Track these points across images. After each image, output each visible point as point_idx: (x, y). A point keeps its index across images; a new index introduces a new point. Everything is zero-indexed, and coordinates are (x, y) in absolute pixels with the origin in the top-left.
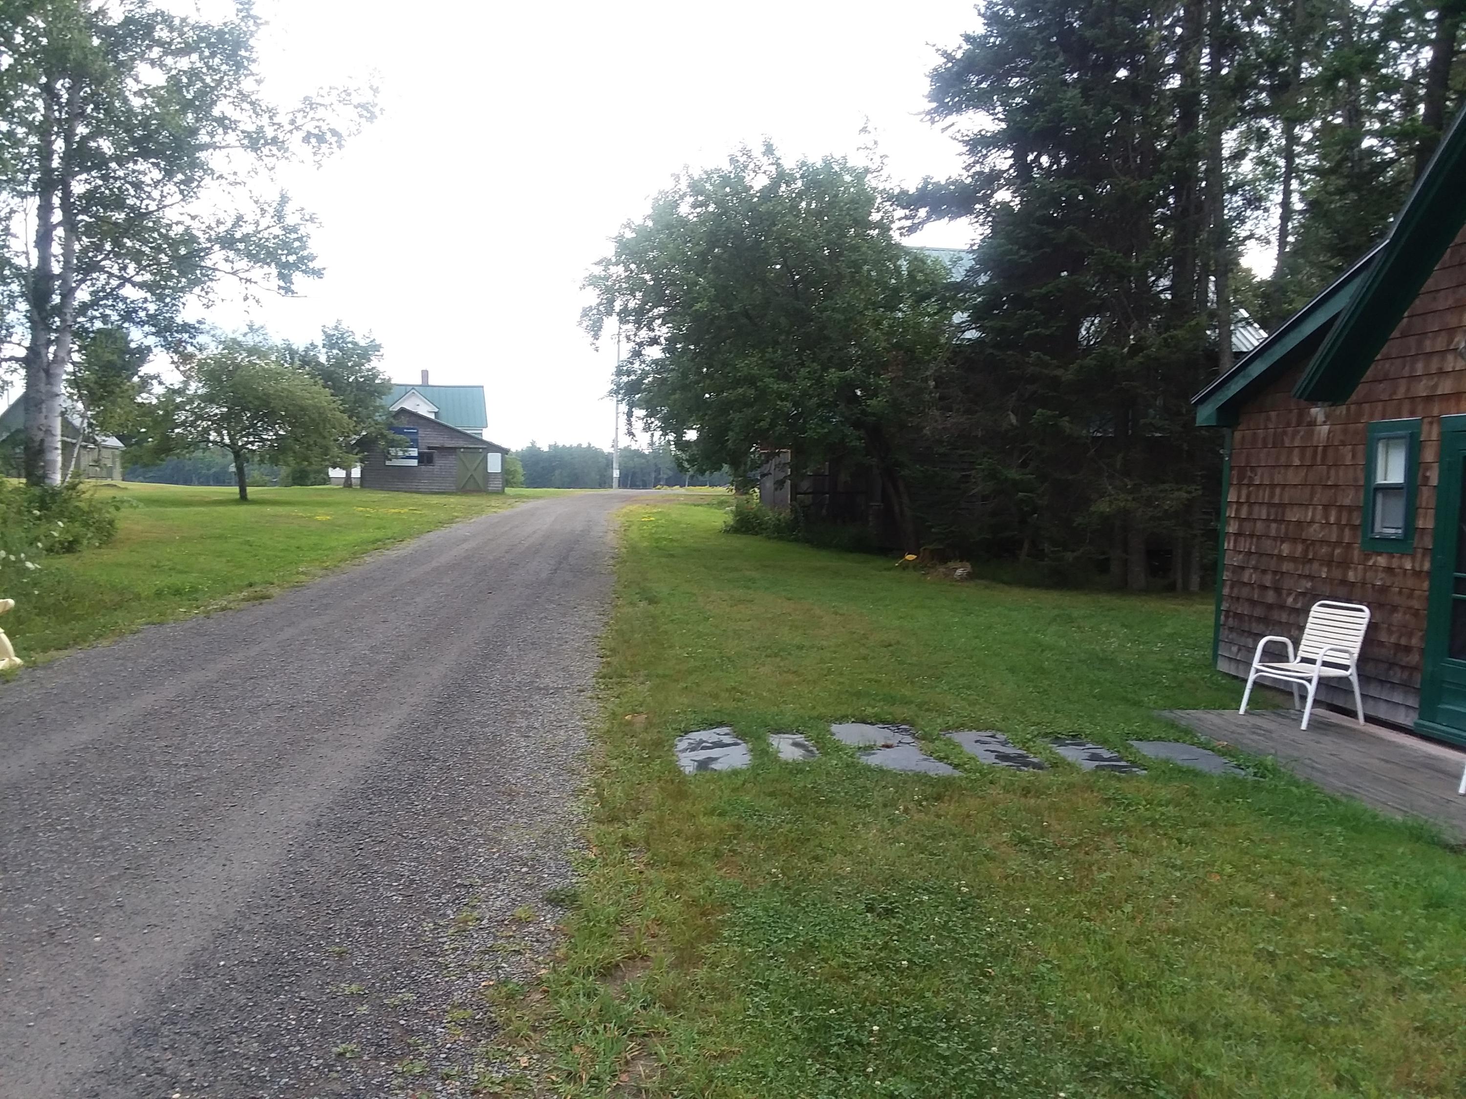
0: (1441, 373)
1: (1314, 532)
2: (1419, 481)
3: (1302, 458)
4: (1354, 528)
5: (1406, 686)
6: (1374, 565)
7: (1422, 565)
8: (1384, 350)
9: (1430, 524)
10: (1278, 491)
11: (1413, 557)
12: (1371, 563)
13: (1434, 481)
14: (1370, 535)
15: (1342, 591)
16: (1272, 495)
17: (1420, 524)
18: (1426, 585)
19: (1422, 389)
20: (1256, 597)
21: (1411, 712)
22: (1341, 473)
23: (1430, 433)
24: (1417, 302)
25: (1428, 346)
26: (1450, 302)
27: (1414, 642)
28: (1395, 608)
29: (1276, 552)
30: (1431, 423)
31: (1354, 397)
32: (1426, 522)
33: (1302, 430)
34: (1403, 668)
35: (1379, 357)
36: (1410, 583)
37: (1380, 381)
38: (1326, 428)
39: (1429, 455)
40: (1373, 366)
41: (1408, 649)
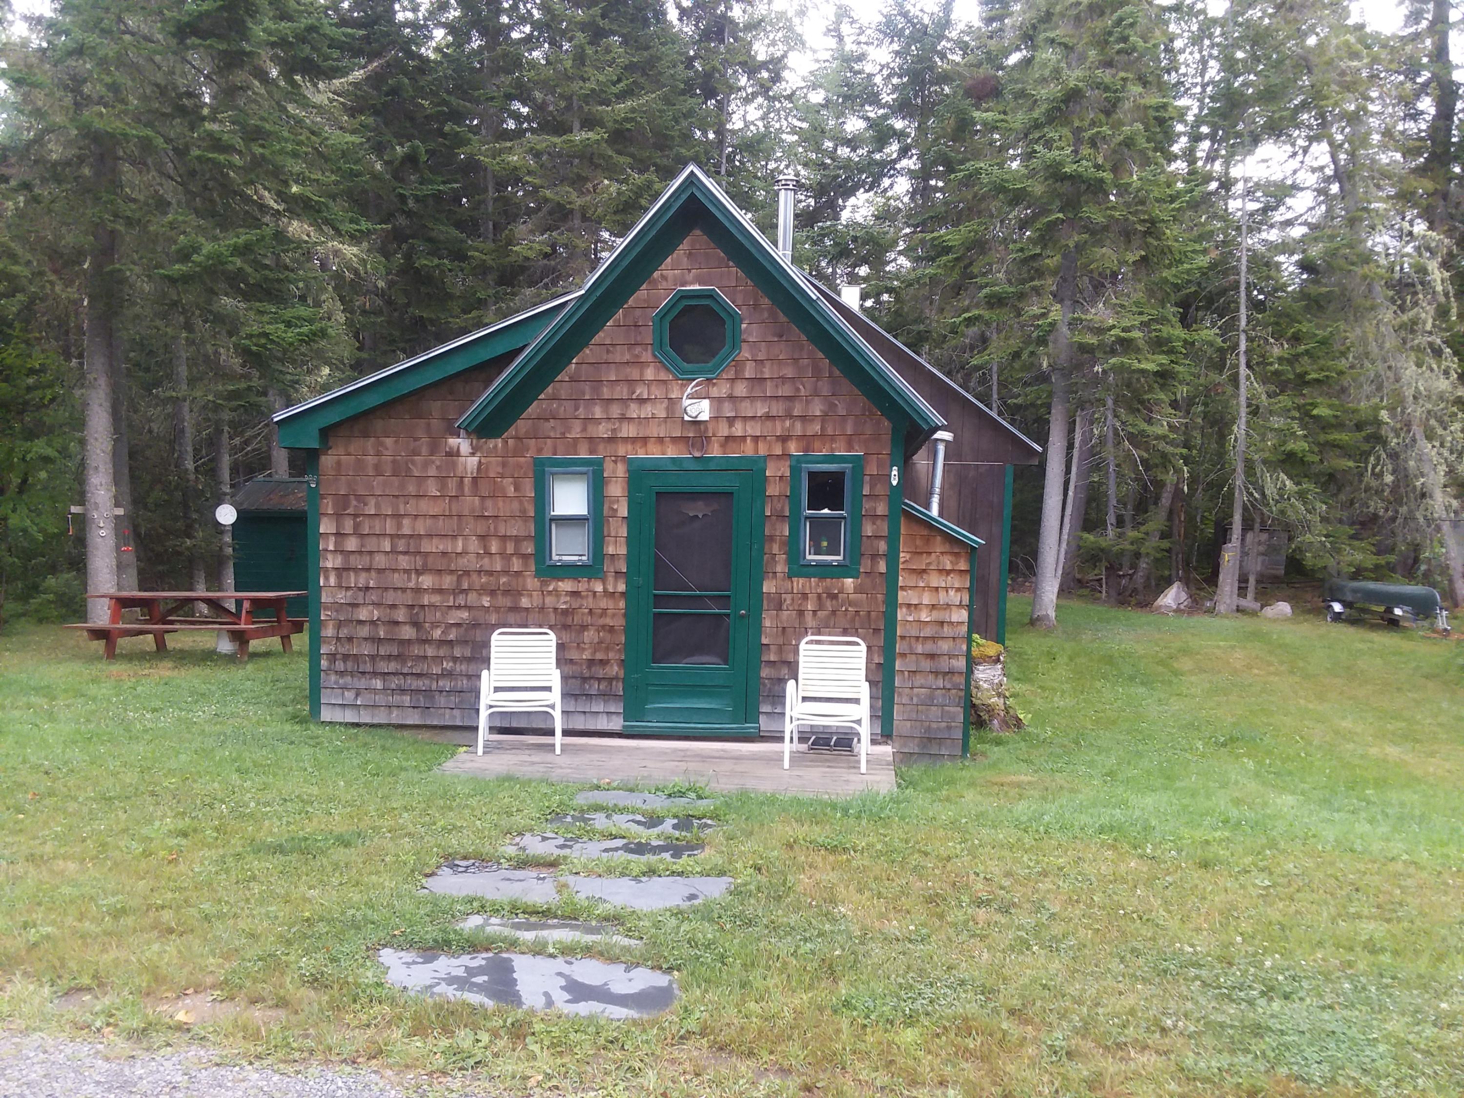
0: (623, 418)
1: (469, 562)
2: (605, 513)
3: (443, 487)
4: (525, 557)
5: (605, 696)
6: (555, 590)
7: (615, 586)
8: (549, 389)
9: (623, 550)
10: (406, 522)
11: (604, 581)
12: (551, 588)
13: (623, 511)
14: (548, 563)
15: (511, 617)
16: (399, 526)
17: (611, 550)
18: (622, 604)
19: (602, 431)
20: (382, 634)
21: (614, 717)
22: (501, 504)
23: (614, 471)
24: (587, 351)
25: (606, 393)
26: (627, 357)
27: (611, 655)
28: (584, 627)
29: (412, 585)
30: (615, 462)
31: (512, 431)
32: (616, 548)
33: (437, 460)
34: (599, 680)
35: (542, 396)
36: (604, 603)
37: (547, 420)
38: (474, 460)
39: (616, 489)
40: (535, 403)
41: (603, 663)
